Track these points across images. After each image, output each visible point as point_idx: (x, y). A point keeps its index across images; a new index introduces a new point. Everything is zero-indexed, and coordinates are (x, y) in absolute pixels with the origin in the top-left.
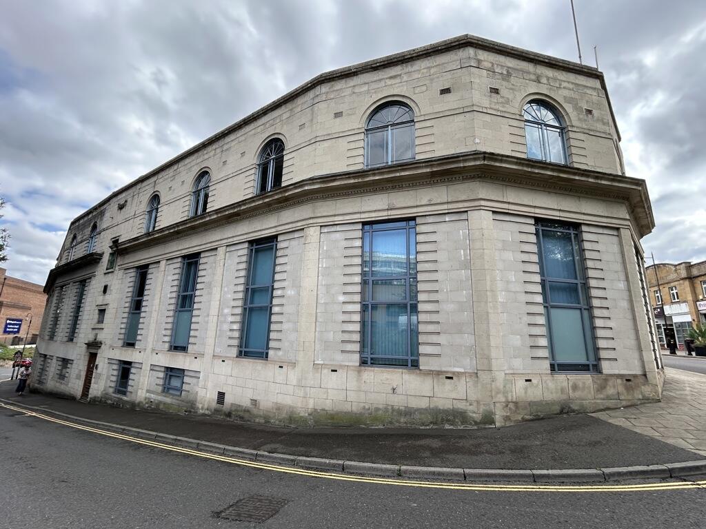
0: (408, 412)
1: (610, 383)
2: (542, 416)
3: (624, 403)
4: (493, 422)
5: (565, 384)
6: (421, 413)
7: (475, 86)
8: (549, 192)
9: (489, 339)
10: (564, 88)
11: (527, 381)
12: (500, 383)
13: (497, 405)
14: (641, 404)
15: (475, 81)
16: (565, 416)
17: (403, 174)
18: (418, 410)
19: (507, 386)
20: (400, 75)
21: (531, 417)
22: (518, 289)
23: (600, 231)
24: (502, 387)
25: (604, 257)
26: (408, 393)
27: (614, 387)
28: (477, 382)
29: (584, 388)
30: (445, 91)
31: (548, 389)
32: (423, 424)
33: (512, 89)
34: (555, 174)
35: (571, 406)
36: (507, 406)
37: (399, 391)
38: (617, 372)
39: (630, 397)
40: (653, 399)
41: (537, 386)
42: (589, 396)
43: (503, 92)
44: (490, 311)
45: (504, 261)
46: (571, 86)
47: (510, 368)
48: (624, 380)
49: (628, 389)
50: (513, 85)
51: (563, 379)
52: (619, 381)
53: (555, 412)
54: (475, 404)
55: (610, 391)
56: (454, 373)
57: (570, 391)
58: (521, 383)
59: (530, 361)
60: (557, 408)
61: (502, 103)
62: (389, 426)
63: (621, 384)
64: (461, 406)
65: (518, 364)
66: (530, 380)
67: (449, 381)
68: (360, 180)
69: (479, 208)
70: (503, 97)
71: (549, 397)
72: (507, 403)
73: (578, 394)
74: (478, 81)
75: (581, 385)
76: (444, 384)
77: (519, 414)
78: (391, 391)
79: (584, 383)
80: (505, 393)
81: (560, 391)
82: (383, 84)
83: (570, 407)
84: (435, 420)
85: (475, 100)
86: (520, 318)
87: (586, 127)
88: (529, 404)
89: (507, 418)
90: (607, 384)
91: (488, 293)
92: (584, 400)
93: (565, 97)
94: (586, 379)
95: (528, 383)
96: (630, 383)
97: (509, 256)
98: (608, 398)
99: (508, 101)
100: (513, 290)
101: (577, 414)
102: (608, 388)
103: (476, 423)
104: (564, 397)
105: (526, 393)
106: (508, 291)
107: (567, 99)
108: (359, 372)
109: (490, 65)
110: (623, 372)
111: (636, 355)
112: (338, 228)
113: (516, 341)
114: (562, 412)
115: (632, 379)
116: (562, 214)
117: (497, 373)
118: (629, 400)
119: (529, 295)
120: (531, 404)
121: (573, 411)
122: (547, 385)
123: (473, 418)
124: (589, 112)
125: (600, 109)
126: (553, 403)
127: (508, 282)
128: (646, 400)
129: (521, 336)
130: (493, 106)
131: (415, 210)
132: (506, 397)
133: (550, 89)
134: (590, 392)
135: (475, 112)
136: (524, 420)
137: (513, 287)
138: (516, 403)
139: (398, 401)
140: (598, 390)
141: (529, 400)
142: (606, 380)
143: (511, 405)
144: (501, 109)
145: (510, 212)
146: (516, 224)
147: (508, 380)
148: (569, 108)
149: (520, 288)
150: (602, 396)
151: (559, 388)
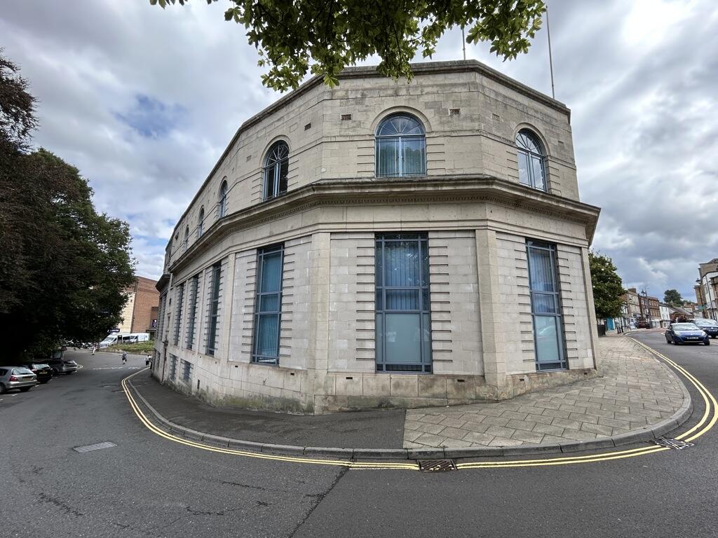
0: (270, 400)
1: (439, 383)
2: (359, 409)
3: (452, 402)
4: (312, 411)
5: (387, 382)
6: (276, 401)
7: (327, 118)
8: (393, 206)
9: (315, 344)
10: (426, 94)
11: (347, 378)
12: (322, 380)
13: (317, 397)
14: (472, 403)
15: (327, 113)
16: (383, 410)
17: (271, 207)
18: (275, 398)
19: (329, 382)
20: (283, 117)
21: (348, 409)
22: (350, 299)
23: (452, 235)
24: (323, 382)
25: (451, 261)
26: (271, 385)
27: (443, 386)
28: (306, 378)
29: (407, 387)
30: (308, 127)
31: (368, 386)
32: (277, 410)
33: (365, 111)
34: (388, 190)
35: (391, 401)
36: (326, 398)
37: (267, 383)
38: (450, 372)
39: (459, 396)
40: (489, 400)
41: (357, 383)
42: (413, 395)
43: (357, 116)
44: (319, 319)
45: (338, 275)
46: (435, 89)
47: (334, 367)
48: (456, 380)
49: (458, 388)
50: (367, 106)
51: (385, 377)
52: (449, 381)
53: (373, 406)
54: (304, 396)
55: (437, 389)
56: (296, 370)
57: (392, 389)
58: (341, 381)
59: (355, 361)
60: (376, 403)
61: (354, 127)
62: (261, 410)
63: (451, 384)
64: (297, 396)
65: (342, 364)
66: (351, 378)
67: (292, 376)
68: (249, 215)
69: (317, 232)
70: (355, 121)
71: (368, 393)
72: (326, 396)
73: (399, 391)
74: (330, 112)
75: (404, 384)
76: (289, 378)
77: (337, 405)
78: (262, 384)
79: (408, 382)
80: (325, 388)
81: (381, 388)
82: (273, 127)
83: (389, 403)
84: (282, 407)
85: (326, 132)
86: (349, 325)
87: (448, 129)
88: (348, 398)
89: (325, 409)
90: (434, 384)
91: (319, 305)
92: (406, 397)
93: (426, 103)
94: (413, 378)
95: (348, 380)
96: (463, 383)
97: (344, 270)
98: (434, 396)
99: (359, 124)
100: (345, 300)
101: (396, 409)
102: (435, 387)
103: (304, 411)
104: (385, 393)
105: (346, 388)
106: (339, 301)
107: (427, 105)
108: (248, 368)
109: (344, 93)
110: (456, 373)
111: (477, 356)
112: (245, 254)
113: (343, 344)
114: (380, 406)
115: (466, 380)
116: (404, 225)
117: (320, 371)
118: (458, 399)
119: (361, 304)
120: (350, 398)
121: (392, 406)
122: (368, 382)
123: (302, 406)
124: (457, 111)
125: (470, 105)
126: (371, 399)
127: (340, 294)
128: (480, 400)
129: (348, 340)
130: (342, 133)
131: (282, 236)
132: (327, 392)
133: (409, 99)
134: (413, 390)
135: (324, 144)
136: (341, 411)
137: (345, 298)
138: (335, 397)
139: (266, 391)
140: (423, 389)
141: (348, 394)
142: (434, 380)
143: (330, 398)
144: (351, 134)
145: (347, 231)
146: (354, 241)
147: (329, 377)
148: (429, 114)
149: (352, 298)
150: (427, 394)
151: (381, 385)
